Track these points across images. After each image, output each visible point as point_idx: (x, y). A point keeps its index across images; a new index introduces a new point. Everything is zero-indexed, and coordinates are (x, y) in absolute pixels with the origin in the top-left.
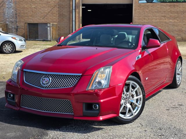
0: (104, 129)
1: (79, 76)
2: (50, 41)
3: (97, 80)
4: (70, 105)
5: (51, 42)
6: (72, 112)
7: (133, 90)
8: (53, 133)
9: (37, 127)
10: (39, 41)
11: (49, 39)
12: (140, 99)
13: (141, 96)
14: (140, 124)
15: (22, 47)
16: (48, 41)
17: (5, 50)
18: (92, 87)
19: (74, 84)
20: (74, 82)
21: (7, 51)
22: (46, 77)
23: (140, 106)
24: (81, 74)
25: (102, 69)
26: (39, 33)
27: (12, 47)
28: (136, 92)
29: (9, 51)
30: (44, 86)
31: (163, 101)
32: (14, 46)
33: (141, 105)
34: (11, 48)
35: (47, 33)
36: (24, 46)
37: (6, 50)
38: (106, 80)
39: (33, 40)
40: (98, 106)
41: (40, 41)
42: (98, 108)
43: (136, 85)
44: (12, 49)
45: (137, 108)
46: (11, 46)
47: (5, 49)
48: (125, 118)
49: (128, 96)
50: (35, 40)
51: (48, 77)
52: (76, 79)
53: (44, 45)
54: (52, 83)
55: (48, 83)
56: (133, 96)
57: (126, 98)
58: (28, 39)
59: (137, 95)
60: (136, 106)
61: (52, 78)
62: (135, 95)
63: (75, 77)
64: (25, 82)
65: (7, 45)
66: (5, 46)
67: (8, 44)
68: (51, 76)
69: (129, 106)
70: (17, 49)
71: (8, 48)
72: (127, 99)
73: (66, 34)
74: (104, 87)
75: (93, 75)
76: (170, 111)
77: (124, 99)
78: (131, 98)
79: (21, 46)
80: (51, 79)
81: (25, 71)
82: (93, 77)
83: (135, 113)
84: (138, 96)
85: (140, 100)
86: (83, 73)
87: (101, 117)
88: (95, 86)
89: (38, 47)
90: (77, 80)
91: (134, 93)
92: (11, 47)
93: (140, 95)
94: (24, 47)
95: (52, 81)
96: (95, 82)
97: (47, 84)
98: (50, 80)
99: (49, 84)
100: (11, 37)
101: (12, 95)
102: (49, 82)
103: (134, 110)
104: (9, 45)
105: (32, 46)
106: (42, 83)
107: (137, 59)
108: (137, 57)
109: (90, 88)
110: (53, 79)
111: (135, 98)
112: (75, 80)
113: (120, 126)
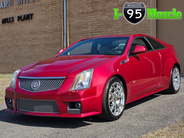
1: (64, 79)
3: (79, 82)
4: (56, 105)
6: (58, 111)
19: (59, 86)
20: (59, 84)
24: (65, 77)
38: (87, 82)
40: (80, 104)
42: (80, 107)
52: (61, 81)
54: (41, 87)
61: (41, 82)
64: (20, 87)
74: (85, 88)
75: (76, 77)
81: (20, 78)
82: (75, 79)
86: (67, 77)
87: (82, 114)
88: (77, 87)
95: (41, 85)
96: (78, 84)
98: (39, 84)
101: (11, 100)
102: (38, 86)
106: (33, 87)
109: (73, 89)
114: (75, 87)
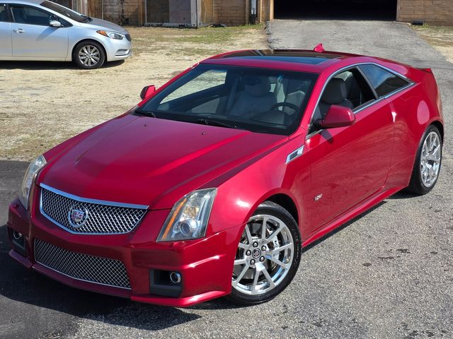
0: (201, 317)
1: (144, 210)
2: (196, 28)
3: (182, 219)
5: (198, 31)
6: (129, 284)
7: (270, 232)
8: (90, 327)
9: (61, 310)
10: (170, 27)
11: (193, 23)
12: (289, 251)
13: (291, 245)
14: (285, 306)
15: (122, 53)
16: (190, 28)
17: (83, 60)
18: (169, 234)
19: (132, 227)
20: (133, 223)
21: (87, 63)
22: (79, 208)
23: (288, 266)
24: (147, 207)
25: (195, 194)
26: (171, 9)
27: (98, 53)
28: (280, 237)
29: (92, 63)
30: (74, 226)
31: (370, 237)
32: (102, 52)
33: (291, 264)
34: (97, 56)
35: (190, 9)
36: (126, 50)
37: (86, 61)
38: (200, 219)
39: (158, 26)
40: (179, 275)
41: (174, 27)
42: (179, 281)
43: (278, 224)
44: (98, 59)
45: (280, 270)
46: (96, 51)
47: (83, 58)
48: (250, 293)
49: (259, 247)
50: (161, 26)
51: (82, 209)
52: (137, 215)
53: (178, 40)
54: (90, 222)
55: (82, 222)
56: (271, 246)
57: (255, 251)
58: (146, 23)
59: (282, 244)
60: (278, 266)
61: (90, 210)
62: (277, 242)
63: (136, 213)
64: (42, 212)
65: (87, 48)
66: (83, 51)
67: (89, 47)
68: (89, 207)
69: (260, 267)
70: (110, 58)
71: (89, 55)
72: (257, 253)
73: (235, 8)
74: (194, 236)
75: (173, 209)
76: (370, 268)
77: (249, 252)
78: (268, 249)
79: (119, 50)
80: (87, 212)
81: (43, 189)
82: (171, 212)
83: (275, 281)
84: (285, 244)
85: (289, 255)
86: (152, 205)
88: (175, 232)
89: (163, 48)
90: (139, 218)
91: (274, 239)
92: (95, 54)
93: (288, 243)
94: (127, 52)
95: (91, 217)
96: (176, 224)
97: (79, 223)
98: (85, 214)
99: (84, 223)
100: (94, 29)
101: (20, 234)
102: (84, 219)
103: (272, 276)
104: (91, 48)
105: (151, 43)
106: (71, 219)
107: (288, 160)
108: (289, 157)
109: (164, 238)
110: (92, 213)
111: (277, 248)
112: (135, 217)
113: (237, 310)
114: (171, 232)
